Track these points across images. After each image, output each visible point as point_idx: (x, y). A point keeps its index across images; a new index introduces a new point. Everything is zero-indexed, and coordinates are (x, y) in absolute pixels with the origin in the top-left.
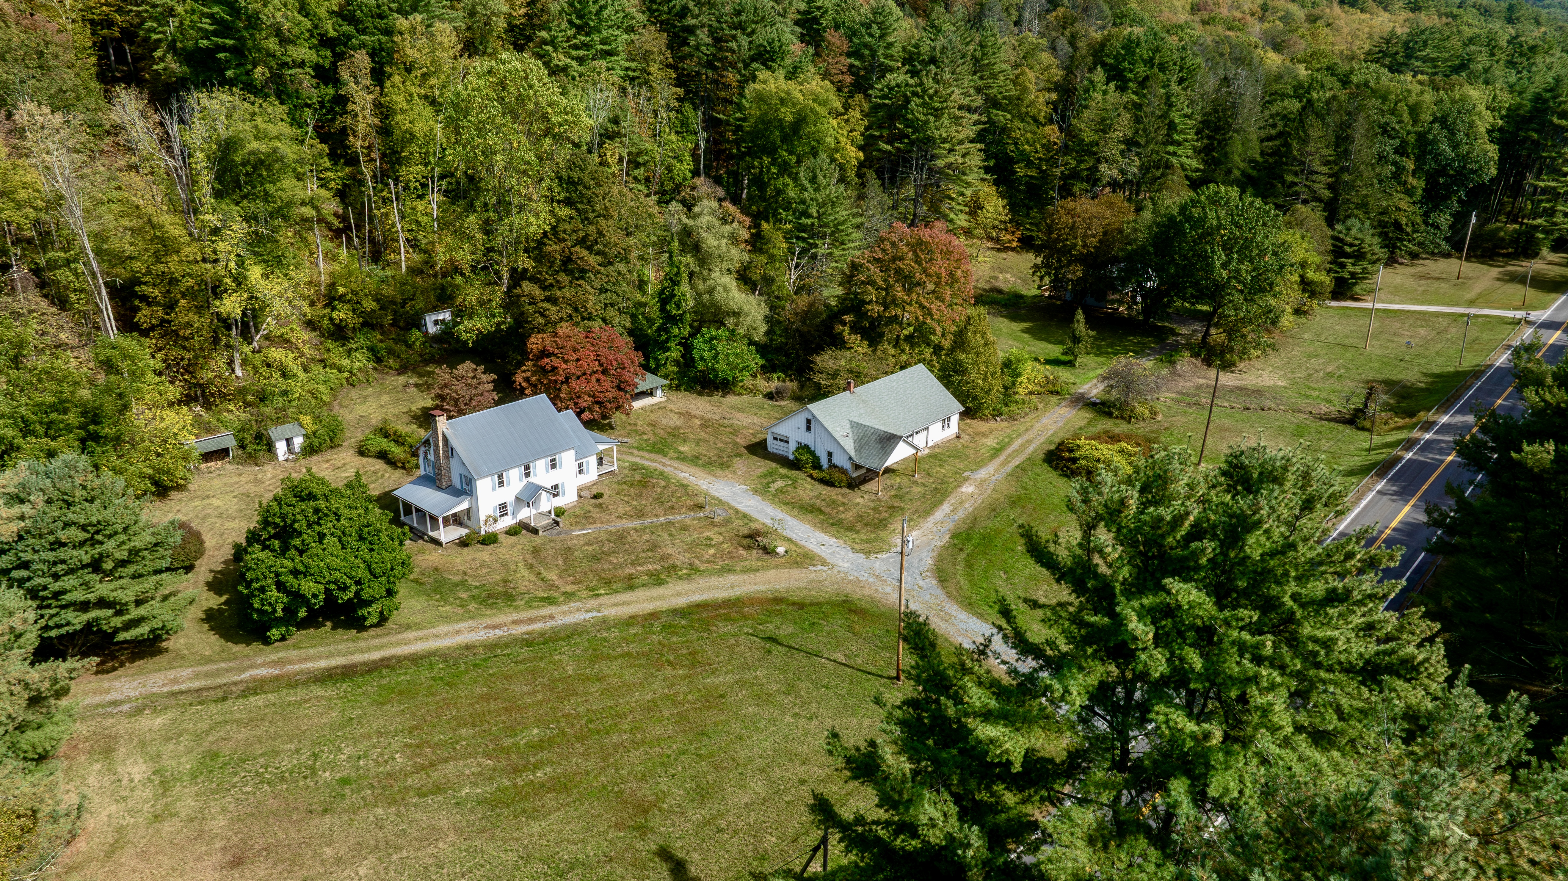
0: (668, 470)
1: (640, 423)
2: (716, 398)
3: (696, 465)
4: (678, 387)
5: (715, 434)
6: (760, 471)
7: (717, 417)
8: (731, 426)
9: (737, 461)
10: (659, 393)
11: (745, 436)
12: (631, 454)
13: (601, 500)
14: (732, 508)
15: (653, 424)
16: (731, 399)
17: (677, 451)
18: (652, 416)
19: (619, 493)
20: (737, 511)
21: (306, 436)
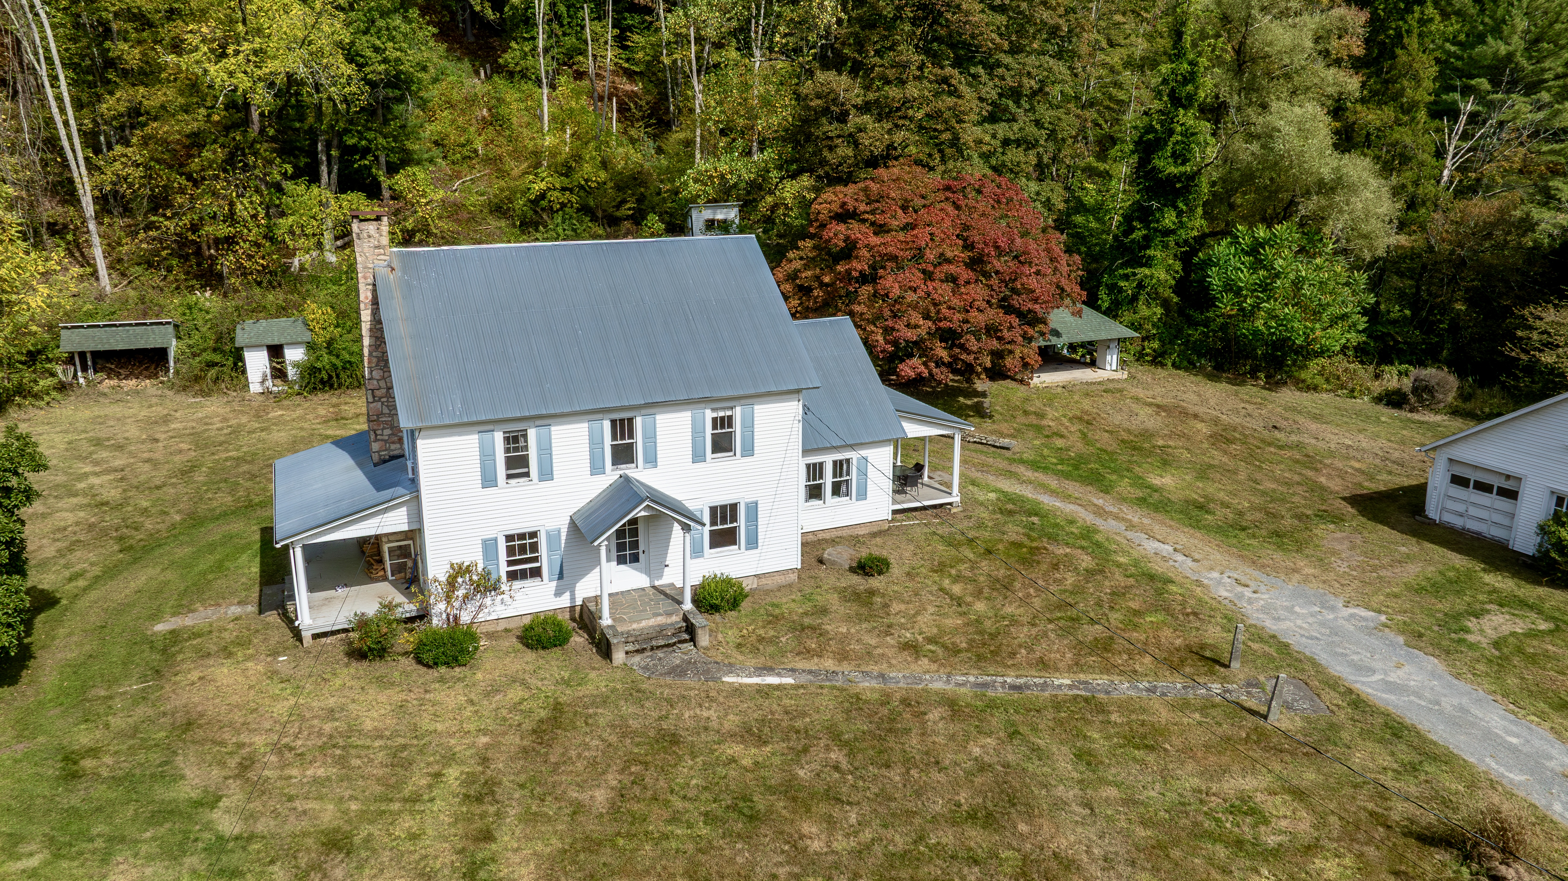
0: (1108, 527)
1: (1051, 413)
2: (1251, 391)
3: (1197, 525)
4: (1157, 360)
5: (1251, 457)
6: (1412, 572)
7: (1256, 424)
8: (1298, 446)
9: (1325, 533)
10: (1112, 359)
11: (1342, 475)
12: (1010, 475)
13: (876, 582)
14: (1333, 683)
15: (1086, 420)
16: (1288, 395)
17: (1139, 482)
18: (1086, 404)
19: (940, 569)
20: (1357, 703)
21: (311, 347)
